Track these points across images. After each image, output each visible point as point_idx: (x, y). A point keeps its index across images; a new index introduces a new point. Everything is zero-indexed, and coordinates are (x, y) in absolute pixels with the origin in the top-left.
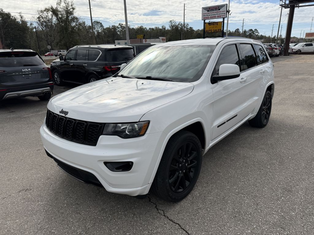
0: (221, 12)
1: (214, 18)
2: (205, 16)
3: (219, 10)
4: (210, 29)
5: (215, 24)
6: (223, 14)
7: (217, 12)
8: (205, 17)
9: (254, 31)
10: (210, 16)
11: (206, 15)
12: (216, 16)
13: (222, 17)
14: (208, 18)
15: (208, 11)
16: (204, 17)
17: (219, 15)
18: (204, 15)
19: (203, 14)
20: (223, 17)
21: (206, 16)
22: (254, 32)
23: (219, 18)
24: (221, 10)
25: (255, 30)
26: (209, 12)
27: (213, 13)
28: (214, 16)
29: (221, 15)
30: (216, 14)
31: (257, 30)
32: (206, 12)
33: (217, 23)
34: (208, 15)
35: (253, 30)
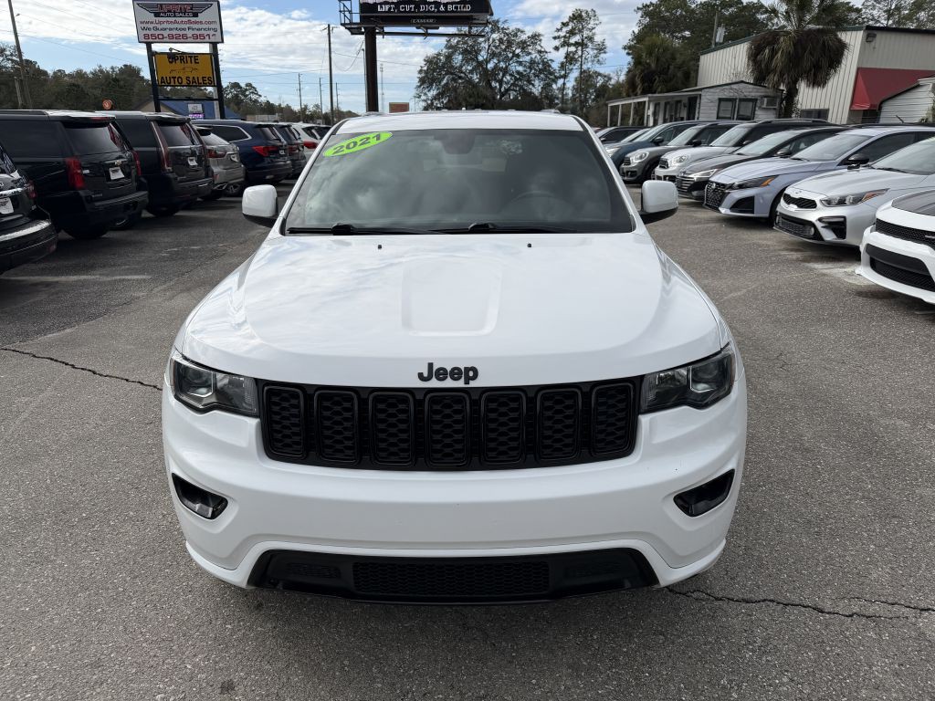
0: (201, 22)
1: (182, 40)
2: (149, 29)
3: (196, 15)
4: (174, 74)
5: (189, 59)
6: (211, 32)
7: (189, 22)
8: (148, 32)
9: (246, 90)
10: (168, 32)
11: (151, 26)
12: (189, 33)
13: (207, 39)
14: (161, 40)
15: (157, 15)
16: (145, 32)
17: (198, 33)
18: (143, 26)
19: (142, 23)
20: (213, 40)
21: (152, 32)
22: (247, 93)
23: (198, 40)
24: (201, 17)
25: (247, 85)
26: (161, 19)
27: (176, 22)
28: (181, 33)
29: (205, 33)
30: (187, 26)
31: (254, 85)
32: (151, 17)
33: (194, 57)
34: (159, 26)
35: (243, 85)
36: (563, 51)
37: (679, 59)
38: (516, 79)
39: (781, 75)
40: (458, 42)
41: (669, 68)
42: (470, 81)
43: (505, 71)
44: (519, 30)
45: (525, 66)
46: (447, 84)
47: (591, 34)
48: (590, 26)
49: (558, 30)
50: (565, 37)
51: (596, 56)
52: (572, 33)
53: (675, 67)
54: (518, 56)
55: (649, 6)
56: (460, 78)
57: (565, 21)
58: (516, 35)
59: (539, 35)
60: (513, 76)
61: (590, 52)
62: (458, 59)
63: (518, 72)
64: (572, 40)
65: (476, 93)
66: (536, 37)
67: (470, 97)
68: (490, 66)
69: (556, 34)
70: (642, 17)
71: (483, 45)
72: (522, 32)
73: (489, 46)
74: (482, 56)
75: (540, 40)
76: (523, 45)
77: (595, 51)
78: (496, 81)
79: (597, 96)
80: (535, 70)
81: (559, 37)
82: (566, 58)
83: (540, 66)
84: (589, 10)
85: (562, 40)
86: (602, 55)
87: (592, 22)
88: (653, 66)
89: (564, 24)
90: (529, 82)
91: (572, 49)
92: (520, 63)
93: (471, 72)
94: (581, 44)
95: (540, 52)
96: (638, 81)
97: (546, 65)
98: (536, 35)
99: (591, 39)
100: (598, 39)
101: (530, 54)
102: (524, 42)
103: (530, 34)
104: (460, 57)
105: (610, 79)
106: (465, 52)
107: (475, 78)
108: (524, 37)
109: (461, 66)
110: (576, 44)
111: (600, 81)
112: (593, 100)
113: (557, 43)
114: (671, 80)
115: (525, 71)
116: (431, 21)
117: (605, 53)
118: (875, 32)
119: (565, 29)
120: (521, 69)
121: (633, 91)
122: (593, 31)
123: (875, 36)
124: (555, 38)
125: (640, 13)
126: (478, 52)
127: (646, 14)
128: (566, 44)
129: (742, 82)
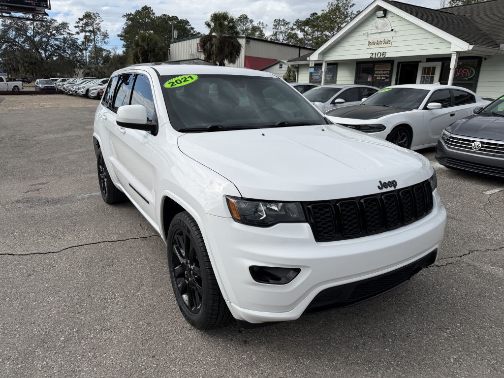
36: (82, 35)
37: (159, 45)
38: (55, 49)
39: (216, 57)
40: (11, 23)
41: (155, 50)
42: (23, 48)
43: (47, 43)
44: (53, 20)
45: (60, 41)
46: (6, 49)
47: (98, 27)
48: (96, 22)
49: (77, 23)
50: (82, 26)
51: (103, 39)
52: (86, 24)
53: (158, 49)
54: (54, 35)
55: (130, 15)
56: (16, 45)
57: (81, 18)
58: (51, 22)
59: (66, 24)
60: (53, 47)
61: (99, 37)
62: (12, 34)
63: (56, 45)
64: (87, 29)
65: (29, 55)
66: (64, 25)
67: (26, 58)
68: (37, 39)
69: (76, 25)
70: (127, 20)
71: (30, 26)
72: (55, 21)
73: (34, 27)
74: (30, 33)
75: (68, 27)
76: (57, 29)
77: (103, 37)
78: (43, 49)
79: (104, 62)
80: (67, 44)
81: (78, 27)
82: (85, 39)
83: (71, 42)
84: (95, 13)
85: (81, 28)
86: (106, 40)
87: (98, 20)
88: (146, 47)
89: (81, 20)
90: (64, 51)
91: (88, 34)
92: (57, 40)
93: (23, 42)
94: (93, 32)
95: (69, 33)
96: (139, 55)
97: (74, 42)
98: (64, 23)
99: (99, 29)
100: (102, 30)
101: (62, 34)
102: (58, 27)
103: (60, 23)
104: (14, 33)
105: (110, 53)
106: (17, 30)
107: (27, 46)
108: (56, 24)
109: (15, 38)
110: (90, 31)
111: (105, 54)
112: (102, 64)
113: (77, 30)
114: (157, 56)
115: (61, 44)
116: (6, 8)
117: (108, 38)
118: (249, 40)
119: (81, 22)
120: (57, 43)
121: (137, 60)
122: (99, 25)
123: (249, 42)
124: (76, 27)
125: (126, 18)
126: (26, 31)
127: (129, 19)
128: (83, 31)
129: (198, 59)
